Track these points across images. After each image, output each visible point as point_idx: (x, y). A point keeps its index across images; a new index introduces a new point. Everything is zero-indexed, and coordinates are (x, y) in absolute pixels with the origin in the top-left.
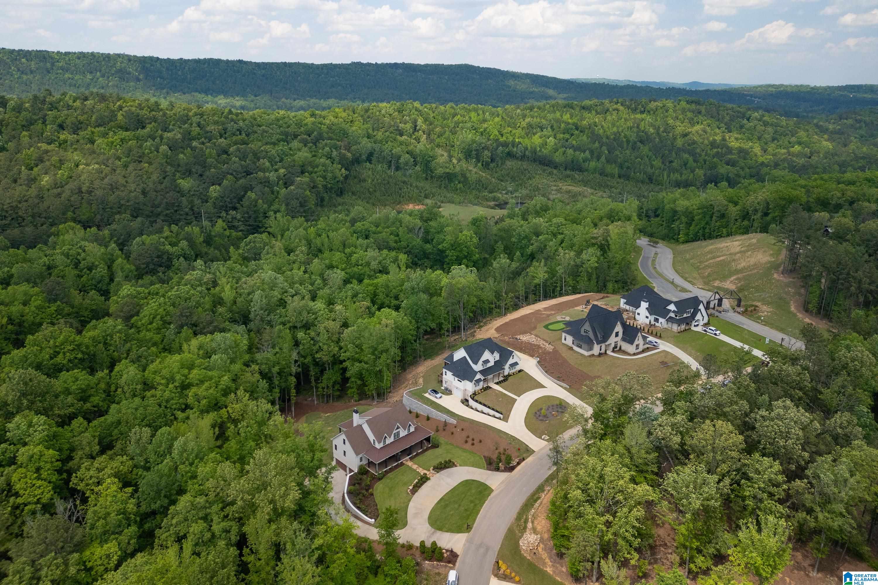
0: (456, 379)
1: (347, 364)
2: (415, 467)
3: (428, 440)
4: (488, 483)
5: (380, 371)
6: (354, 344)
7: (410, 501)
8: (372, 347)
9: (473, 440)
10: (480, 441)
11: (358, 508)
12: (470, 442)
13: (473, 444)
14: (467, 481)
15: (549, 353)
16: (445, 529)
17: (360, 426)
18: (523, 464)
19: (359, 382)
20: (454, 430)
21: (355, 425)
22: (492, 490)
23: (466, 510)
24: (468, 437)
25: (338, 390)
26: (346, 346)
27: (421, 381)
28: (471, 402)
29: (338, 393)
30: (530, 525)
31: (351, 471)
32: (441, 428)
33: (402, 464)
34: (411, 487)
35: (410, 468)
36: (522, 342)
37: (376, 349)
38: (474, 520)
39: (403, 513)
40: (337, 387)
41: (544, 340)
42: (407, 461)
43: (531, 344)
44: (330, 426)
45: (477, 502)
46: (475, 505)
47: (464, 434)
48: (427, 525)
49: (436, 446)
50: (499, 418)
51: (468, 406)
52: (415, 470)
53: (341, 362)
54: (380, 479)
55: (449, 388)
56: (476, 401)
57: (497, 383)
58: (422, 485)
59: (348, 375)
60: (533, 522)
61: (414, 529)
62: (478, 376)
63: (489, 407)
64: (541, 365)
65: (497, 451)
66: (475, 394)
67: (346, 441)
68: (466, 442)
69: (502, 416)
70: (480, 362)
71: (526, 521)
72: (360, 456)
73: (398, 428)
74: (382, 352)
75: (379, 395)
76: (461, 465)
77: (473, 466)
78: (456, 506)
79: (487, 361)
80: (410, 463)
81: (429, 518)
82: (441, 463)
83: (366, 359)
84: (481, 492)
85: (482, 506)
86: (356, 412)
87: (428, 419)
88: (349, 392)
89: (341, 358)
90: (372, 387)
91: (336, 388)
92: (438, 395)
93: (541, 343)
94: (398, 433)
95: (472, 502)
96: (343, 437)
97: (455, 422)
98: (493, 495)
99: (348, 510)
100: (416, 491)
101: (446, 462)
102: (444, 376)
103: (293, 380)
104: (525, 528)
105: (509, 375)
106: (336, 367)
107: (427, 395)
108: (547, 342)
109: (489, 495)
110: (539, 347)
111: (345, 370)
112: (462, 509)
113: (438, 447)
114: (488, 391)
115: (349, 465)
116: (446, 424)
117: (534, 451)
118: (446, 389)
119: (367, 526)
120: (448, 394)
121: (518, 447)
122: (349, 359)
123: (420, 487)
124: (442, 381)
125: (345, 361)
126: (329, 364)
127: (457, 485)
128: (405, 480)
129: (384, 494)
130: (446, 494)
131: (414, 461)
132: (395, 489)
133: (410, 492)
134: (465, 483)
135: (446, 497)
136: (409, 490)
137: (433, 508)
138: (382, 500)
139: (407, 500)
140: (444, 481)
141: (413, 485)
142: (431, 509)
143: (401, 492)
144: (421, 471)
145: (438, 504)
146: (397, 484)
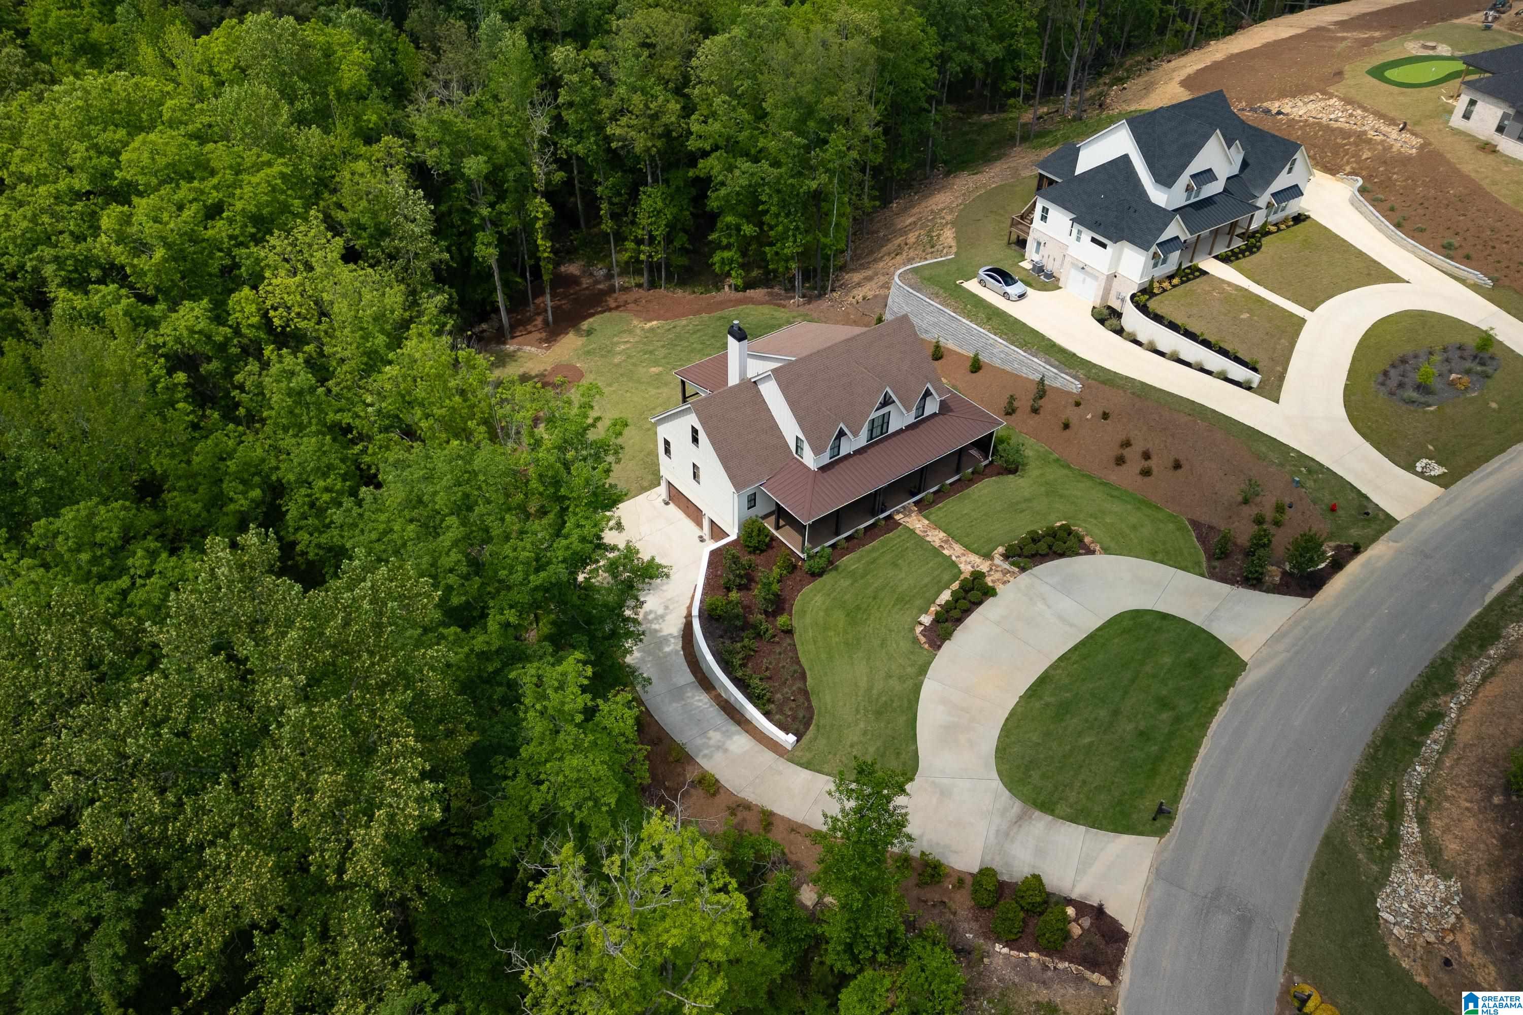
0: (1087, 235)
1: (712, 165)
2: (936, 537)
3: (983, 445)
4: (1223, 631)
5: (817, 196)
6: (732, 93)
7: (923, 670)
8: (798, 101)
9: (1147, 456)
10: (1177, 466)
11: (740, 683)
12: (1135, 464)
13: (1146, 473)
14: (1136, 615)
15: (1404, 161)
16: (1061, 808)
17: (751, 386)
18: (1354, 567)
19: (748, 229)
20: (1072, 414)
21: (733, 379)
22: (1242, 665)
23: (1144, 736)
24: (1127, 444)
25: (683, 251)
26: (707, 99)
27: (948, 236)
28: (1133, 319)
29: (683, 261)
30: (1411, 830)
31: (717, 532)
32: (1024, 403)
33: (891, 524)
34: (926, 619)
35: (921, 542)
36: (1292, 123)
37: (810, 112)
38: (1180, 783)
39: (902, 720)
40: (681, 240)
41: (1379, 115)
42: (907, 512)
43: (1327, 128)
44: (656, 363)
45: (1184, 706)
46: (1178, 720)
47: (1113, 432)
48: (996, 783)
49: (1012, 468)
50: (1246, 386)
51: (1120, 332)
52: (937, 552)
53: (693, 159)
54: (815, 575)
55: (1049, 267)
56: (1158, 318)
57: (1224, 259)
58: (967, 612)
59: (713, 203)
60: (1422, 820)
61: (944, 793)
62: (1175, 229)
63: (1206, 343)
64: (1375, 202)
65: (1250, 511)
66: (1147, 291)
67: (702, 436)
68: (1120, 461)
69: (1256, 378)
70: (1185, 179)
71: (1394, 813)
72: (749, 490)
73: (887, 401)
74: (829, 124)
75: (807, 275)
76: (1106, 551)
77: (1153, 556)
78: (1103, 713)
79: (1207, 176)
80: (916, 523)
81: (1002, 752)
82: (1034, 538)
83: (773, 145)
84: (1194, 666)
85: (1204, 726)
86: (740, 335)
87: (976, 366)
88: (717, 258)
89: (692, 144)
90: (789, 248)
91: (677, 244)
92: (1014, 290)
93: (1370, 125)
94: (885, 420)
95: (1163, 704)
96: (692, 420)
97: (1074, 386)
98: (1245, 682)
99: (705, 682)
100: (947, 636)
101: (1053, 533)
102: (1037, 223)
103: (539, 208)
104: (1393, 840)
105: (1264, 232)
106: (679, 177)
107: (972, 285)
108: (1392, 122)
109: (1230, 681)
110: (1361, 138)
111: (703, 185)
112: (1127, 728)
113: (1013, 471)
114: (1196, 285)
115: (709, 512)
116: (1041, 390)
117: (1389, 522)
118: (1039, 269)
119: (769, 756)
120: (1044, 288)
121: (1328, 499)
122: (716, 148)
123: (959, 621)
124: (1022, 243)
125: (705, 154)
126: (654, 167)
127: (1099, 629)
128: (905, 587)
129: (831, 633)
130: (1061, 659)
131: (932, 517)
132: (869, 615)
133: (924, 636)
134: (1131, 623)
135: (1059, 671)
136: (919, 629)
137: (1012, 714)
138: (823, 656)
139: (912, 665)
140: (1049, 607)
141: (933, 609)
142: (1006, 715)
143: (890, 631)
144: (958, 557)
145: (1030, 697)
146: (874, 598)
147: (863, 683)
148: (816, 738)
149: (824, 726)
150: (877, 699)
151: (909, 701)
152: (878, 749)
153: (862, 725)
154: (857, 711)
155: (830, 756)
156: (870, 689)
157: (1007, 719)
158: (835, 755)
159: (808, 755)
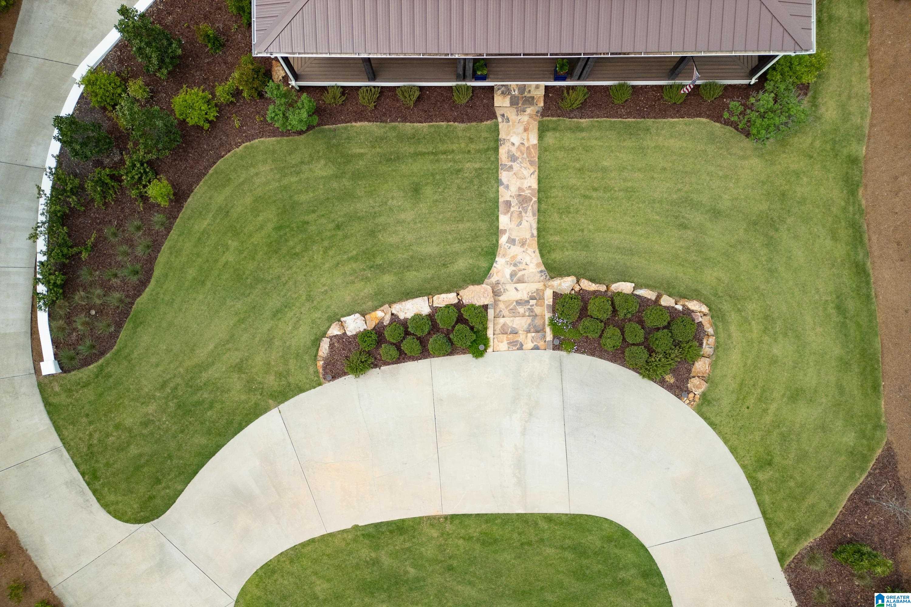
2: (518, 181)
7: (285, 394)
33: (479, 106)
34: (356, 325)
42: (522, 101)
52: (492, 211)
76: (704, 406)
80: (518, 131)
119: (23, 363)
127: (549, 518)
128: (394, 239)
129: (233, 244)
130: (453, 517)
131: (551, 138)
132: (306, 249)
133: (331, 346)
134: (598, 543)
135: (435, 533)
136: (335, 330)
137: (325, 539)
138: (192, 273)
139: (280, 375)
140: (524, 432)
141: (379, 314)
142: (317, 534)
143: (309, 298)
144: (512, 241)
145: (368, 536)
146: (338, 227)
147: (202, 354)
148: (86, 385)
149: (109, 376)
150: (200, 389)
151: (230, 423)
152: (141, 455)
153: (151, 408)
154: (164, 385)
155: (84, 420)
156: (202, 367)
157: (313, 541)
158: (91, 423)
159: (63, 399)
